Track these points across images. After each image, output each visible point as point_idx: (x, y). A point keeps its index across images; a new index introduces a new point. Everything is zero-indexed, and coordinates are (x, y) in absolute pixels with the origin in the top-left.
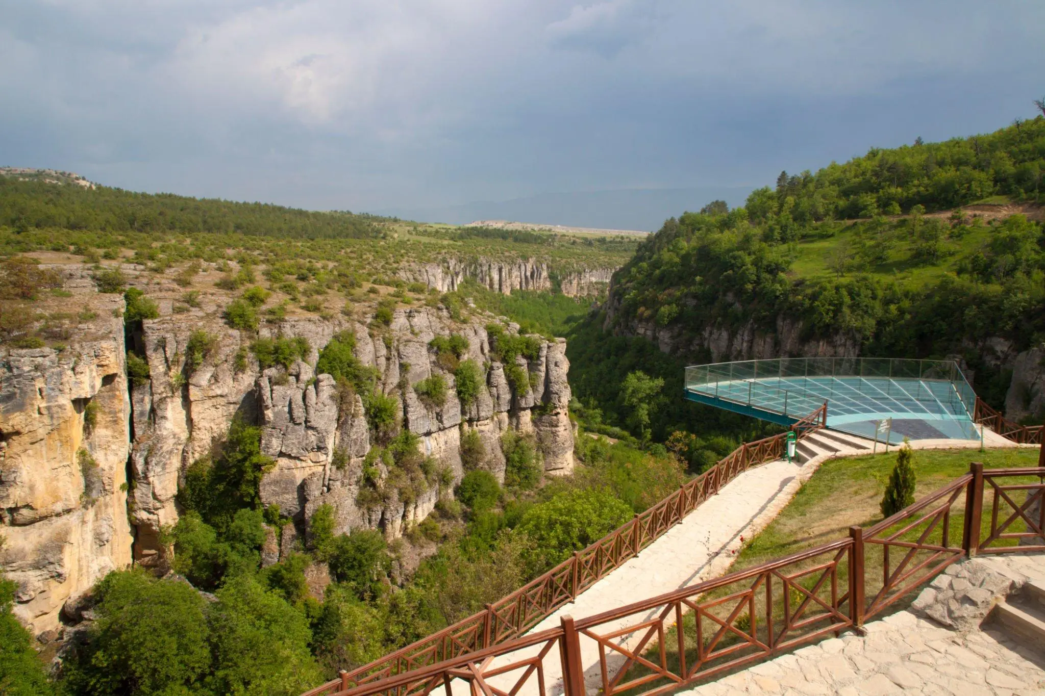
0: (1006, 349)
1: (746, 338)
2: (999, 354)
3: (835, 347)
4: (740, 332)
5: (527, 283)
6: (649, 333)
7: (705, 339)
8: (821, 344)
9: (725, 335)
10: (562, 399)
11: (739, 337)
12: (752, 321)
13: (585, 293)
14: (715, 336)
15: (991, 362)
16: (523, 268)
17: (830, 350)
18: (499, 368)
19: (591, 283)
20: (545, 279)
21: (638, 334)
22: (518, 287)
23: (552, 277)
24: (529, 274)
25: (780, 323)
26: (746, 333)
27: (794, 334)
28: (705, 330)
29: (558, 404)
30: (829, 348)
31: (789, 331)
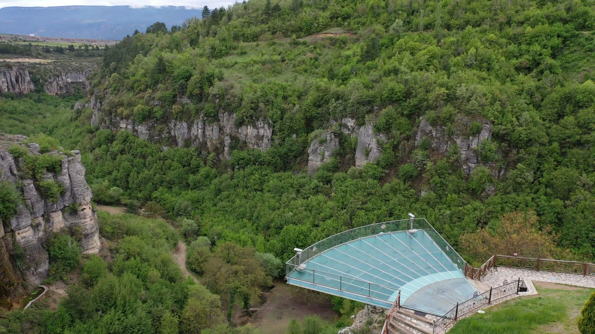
0: (352, 124)
1: (200, 127)
2: (350, 127)
3: (257, 129)
4: (195, 122)
5: (14, 88)
6: (130, 127)
7: (172, 129)
8: (249, 127)
9: (185, 125)
10: (86, 198)
11: (195, 126)
12: (202, 115)
13: (64, 91)
14: (178, 126)
15: (346, 132)
16: (8, 75)
17: (255, 132)
18: (29, 184)
19: (67, 83)
20: (29, 82)
21: (121, 128)
22: (6, 90)
23: (35, 81)
24: (13, 79)
25: (220, 115)
26: (200, 124)
27: (232, 122)
28: (170, 122)
29: (83, 202)
30: (254, 130)
31: (228, 120)
